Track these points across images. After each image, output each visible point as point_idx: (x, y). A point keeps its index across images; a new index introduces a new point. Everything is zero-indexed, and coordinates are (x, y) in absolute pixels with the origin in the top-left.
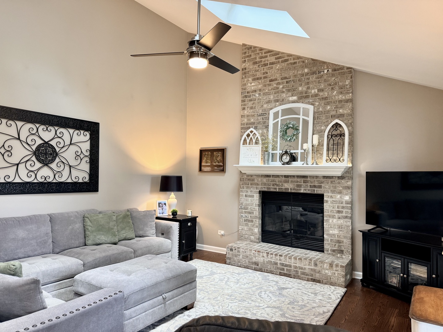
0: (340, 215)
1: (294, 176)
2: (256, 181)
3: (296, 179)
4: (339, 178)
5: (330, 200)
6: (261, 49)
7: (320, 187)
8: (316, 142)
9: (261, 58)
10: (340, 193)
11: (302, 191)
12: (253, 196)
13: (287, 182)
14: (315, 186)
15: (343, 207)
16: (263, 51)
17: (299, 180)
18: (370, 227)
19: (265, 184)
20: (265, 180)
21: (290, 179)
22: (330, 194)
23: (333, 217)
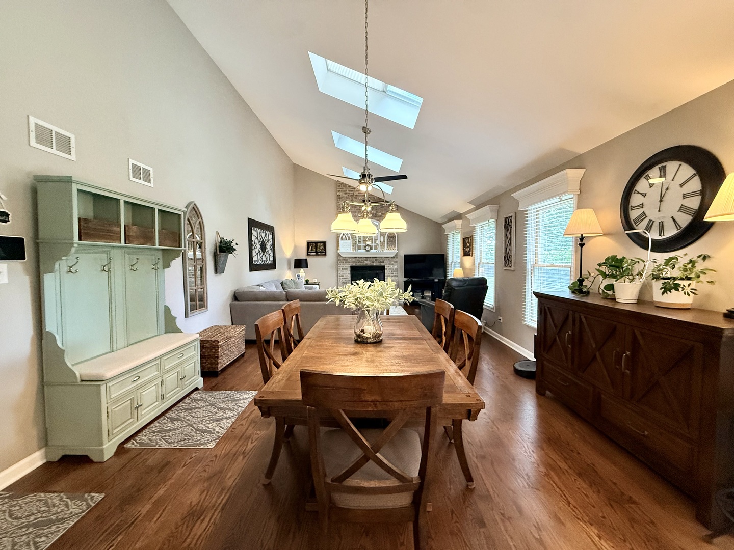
0: (393, 275)
1: (370, 257)
2: (348, 261)
3: (371, 259)
4: (392, 257)
5: (388, 268)
6: (350, 186)
7: (383, 262)
8: (382, 241)
9: (350, 191)
10: (393, 265)
11: (374, 265)
12: (347, 269)
13: (366, 260)
14: (381, 262)
15: (394, 271)
16: (351, 188)
17: (373, 259)
18: (405, 279)
19: (354, 262)
20: (354, 260)
21: (368, 259)
22: (388, 265)
23: (389, 276)
